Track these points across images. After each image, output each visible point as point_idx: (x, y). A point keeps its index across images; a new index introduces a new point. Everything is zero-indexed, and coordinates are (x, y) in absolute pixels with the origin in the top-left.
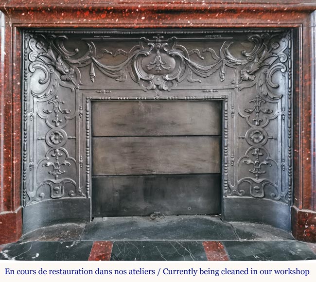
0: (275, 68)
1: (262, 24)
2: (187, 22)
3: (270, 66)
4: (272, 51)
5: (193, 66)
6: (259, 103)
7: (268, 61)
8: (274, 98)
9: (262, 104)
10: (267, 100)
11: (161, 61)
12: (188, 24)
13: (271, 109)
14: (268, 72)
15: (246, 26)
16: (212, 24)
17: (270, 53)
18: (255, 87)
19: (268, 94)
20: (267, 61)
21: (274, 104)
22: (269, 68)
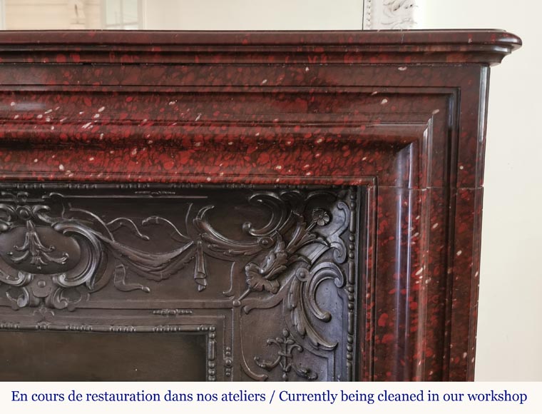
0: (322, 272)
1: (260, 175)
2: (58, 167)
3: (313, 265)
4: (317, 230)
5: (125, 256)
6: (289, 350)
7: (309, 251)
8: (319, 345)
9: (295, 352)
10: (307, 346)
11: (40, 245)
12: (61, 172)
13: (314, 369)
14: (308, 279)
15: (216, 179)
16: (125, 173)
17: (311, 231)
18: (281, 308)
19: (305, 334)
20: (305, 251)
21: (321, 360)
22: (310, 270)
